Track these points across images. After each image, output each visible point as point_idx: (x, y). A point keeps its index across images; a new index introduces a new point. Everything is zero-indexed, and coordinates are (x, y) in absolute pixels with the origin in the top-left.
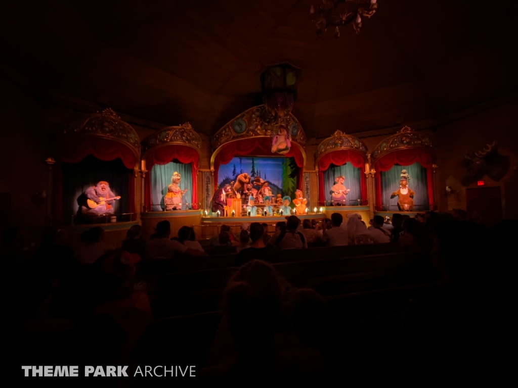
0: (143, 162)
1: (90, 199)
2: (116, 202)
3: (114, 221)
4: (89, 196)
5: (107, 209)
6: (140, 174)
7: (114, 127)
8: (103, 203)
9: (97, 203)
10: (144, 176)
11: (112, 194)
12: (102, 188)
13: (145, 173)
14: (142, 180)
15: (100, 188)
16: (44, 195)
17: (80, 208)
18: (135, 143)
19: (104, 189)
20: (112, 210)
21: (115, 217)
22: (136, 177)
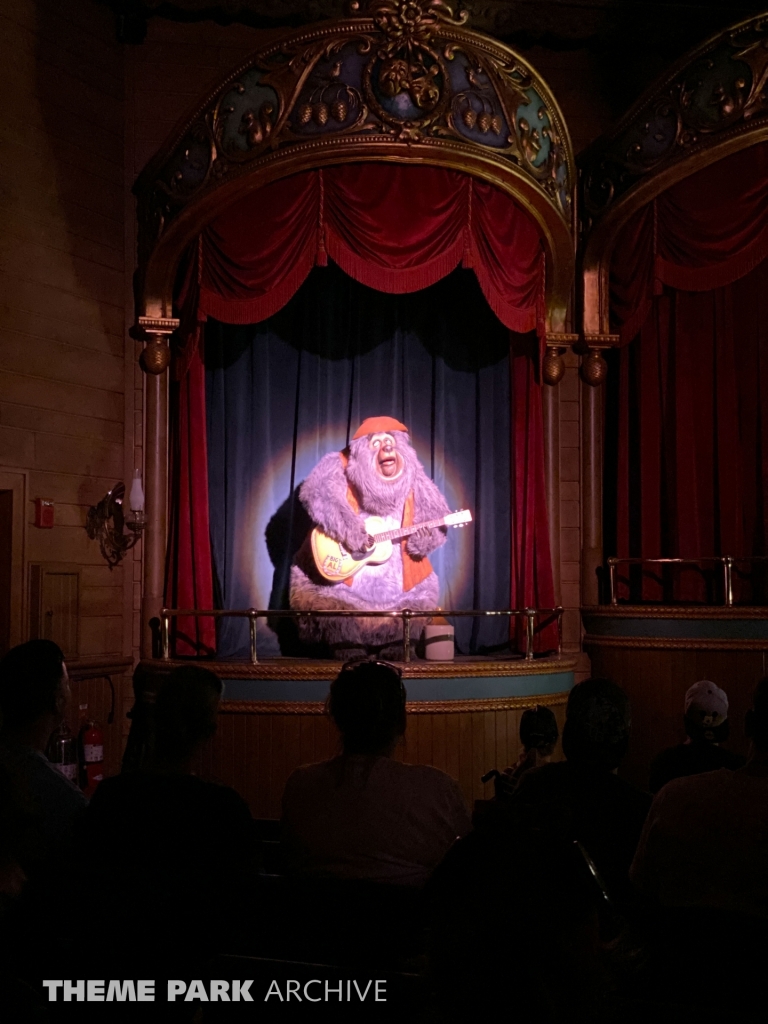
0: (591, 283)
1: (321, 529)
2: (451, 545)
3: (443, 651)
4: (318, 511)
5: (406, 588)
6: (575, 360)
7: (439, 81)
8: (384, 550)
9: (360, 554)
10: (597, 371)
11: (433, 493)
12: (382, 462)
13: (604, 353)
14: (586, 395)
15: (373, 464)
16: (137, 497)
17: (281, 581)
18: (548, 165)
19: (390, 467)
20: (433, 590)
21: (449, 630)
22: (549, 381)
